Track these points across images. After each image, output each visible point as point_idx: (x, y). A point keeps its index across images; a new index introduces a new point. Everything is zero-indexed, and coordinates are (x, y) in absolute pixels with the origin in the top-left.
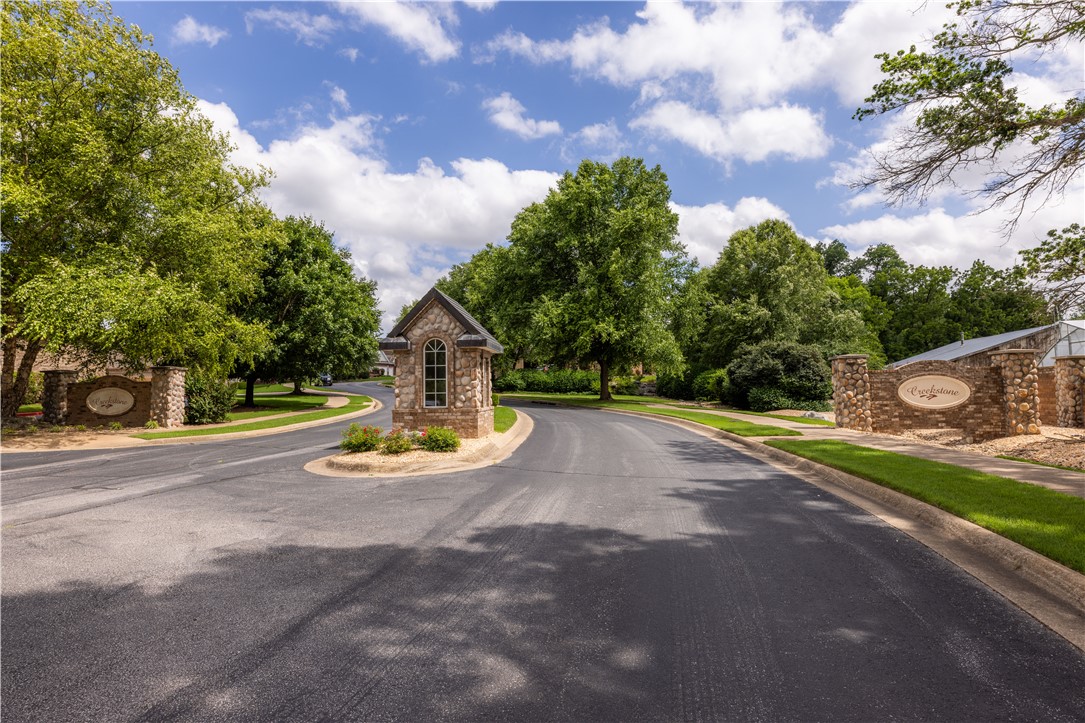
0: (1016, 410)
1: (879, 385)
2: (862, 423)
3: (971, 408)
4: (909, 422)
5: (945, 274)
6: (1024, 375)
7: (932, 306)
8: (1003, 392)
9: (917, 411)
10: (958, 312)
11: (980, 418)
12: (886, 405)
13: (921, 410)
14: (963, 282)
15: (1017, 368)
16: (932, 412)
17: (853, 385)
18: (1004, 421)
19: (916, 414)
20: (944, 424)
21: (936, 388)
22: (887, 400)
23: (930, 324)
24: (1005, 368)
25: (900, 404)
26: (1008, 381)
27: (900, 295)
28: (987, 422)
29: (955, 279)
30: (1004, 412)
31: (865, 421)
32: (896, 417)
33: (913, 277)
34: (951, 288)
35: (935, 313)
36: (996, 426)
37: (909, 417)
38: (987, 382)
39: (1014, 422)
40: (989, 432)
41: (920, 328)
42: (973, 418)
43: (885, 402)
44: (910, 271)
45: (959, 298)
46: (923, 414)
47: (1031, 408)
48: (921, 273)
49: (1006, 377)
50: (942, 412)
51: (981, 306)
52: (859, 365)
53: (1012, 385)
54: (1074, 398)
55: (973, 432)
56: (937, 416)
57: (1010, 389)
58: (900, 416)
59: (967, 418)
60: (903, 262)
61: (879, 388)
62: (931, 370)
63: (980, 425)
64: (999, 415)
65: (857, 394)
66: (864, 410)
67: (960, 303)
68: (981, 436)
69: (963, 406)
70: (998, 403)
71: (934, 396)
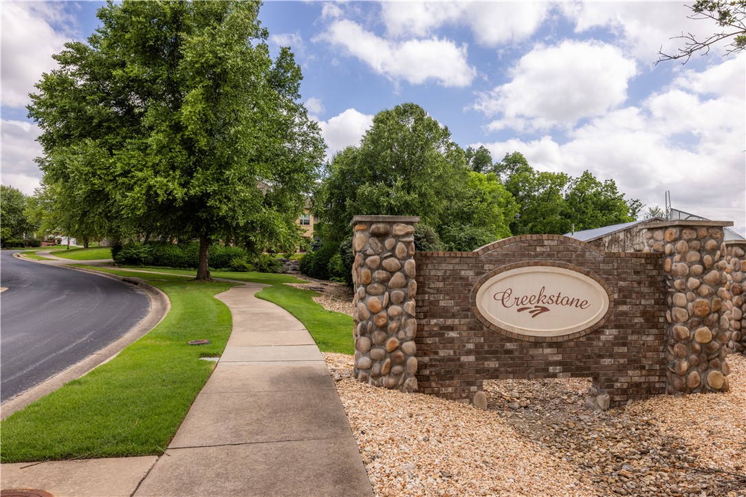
0: (689, 341)
1: (441, 285)
2: (397, 368)
3: (609, 334)
4: (492, 364)
5: (561, 179)
6: (706, 270)
7: (551, 205)
8: (665, 303)
9: (510, 340)
10: (569, 211)
11: (623, 355)
12: (452, 328)
13: (518, 339)
14: (574, 187)
15: (694, 256)
16: (538, 342)
17: (384, 282)
18: (663, 362)
19: (509, 346)
20: (558, 368)
21: (547, 293)
22: (453, 316)
23: (549, 219)
24: (672, 254)
25: (480, 325)
26: (677, 282)
27: (528, 196)
28: (635, 363)
29: (568, 184)
30: (665, 343)
31: (403, 363)
32: (469, 353)
33: (538, 180)
34: (565, 191)
35: (552, 211)
36: (651, 372)
37: (494, 352)
38: (639, 283)
39: (685, 365)
40: (638, 385)
41: (541, 222)
42: (611, 356)
43: (449, 322)
44: (536, 176)
45: (571, 199)
46: (522, 348)
47: (714, 338)
48: (545, 177)
49: (674, 274)
50: (556, 343)
51: (586, 208)
52: (397, 237)
53: (683, 290)
54: (740, 307)
55: (609, 384)
56: (548, 351)
57: (680, 298)
58: (477, 352)
59: (601, 356)
60: (531, 168)
61: (438, 291)
62: (542, 254)
63: (622, 369)
64: (656, 350)
65: (390, 303)
66: (402, 341)
67: (571, 204)
68: (624, 392)
69: (596, 331)
70: (655, 326)
71: (544, 309)
